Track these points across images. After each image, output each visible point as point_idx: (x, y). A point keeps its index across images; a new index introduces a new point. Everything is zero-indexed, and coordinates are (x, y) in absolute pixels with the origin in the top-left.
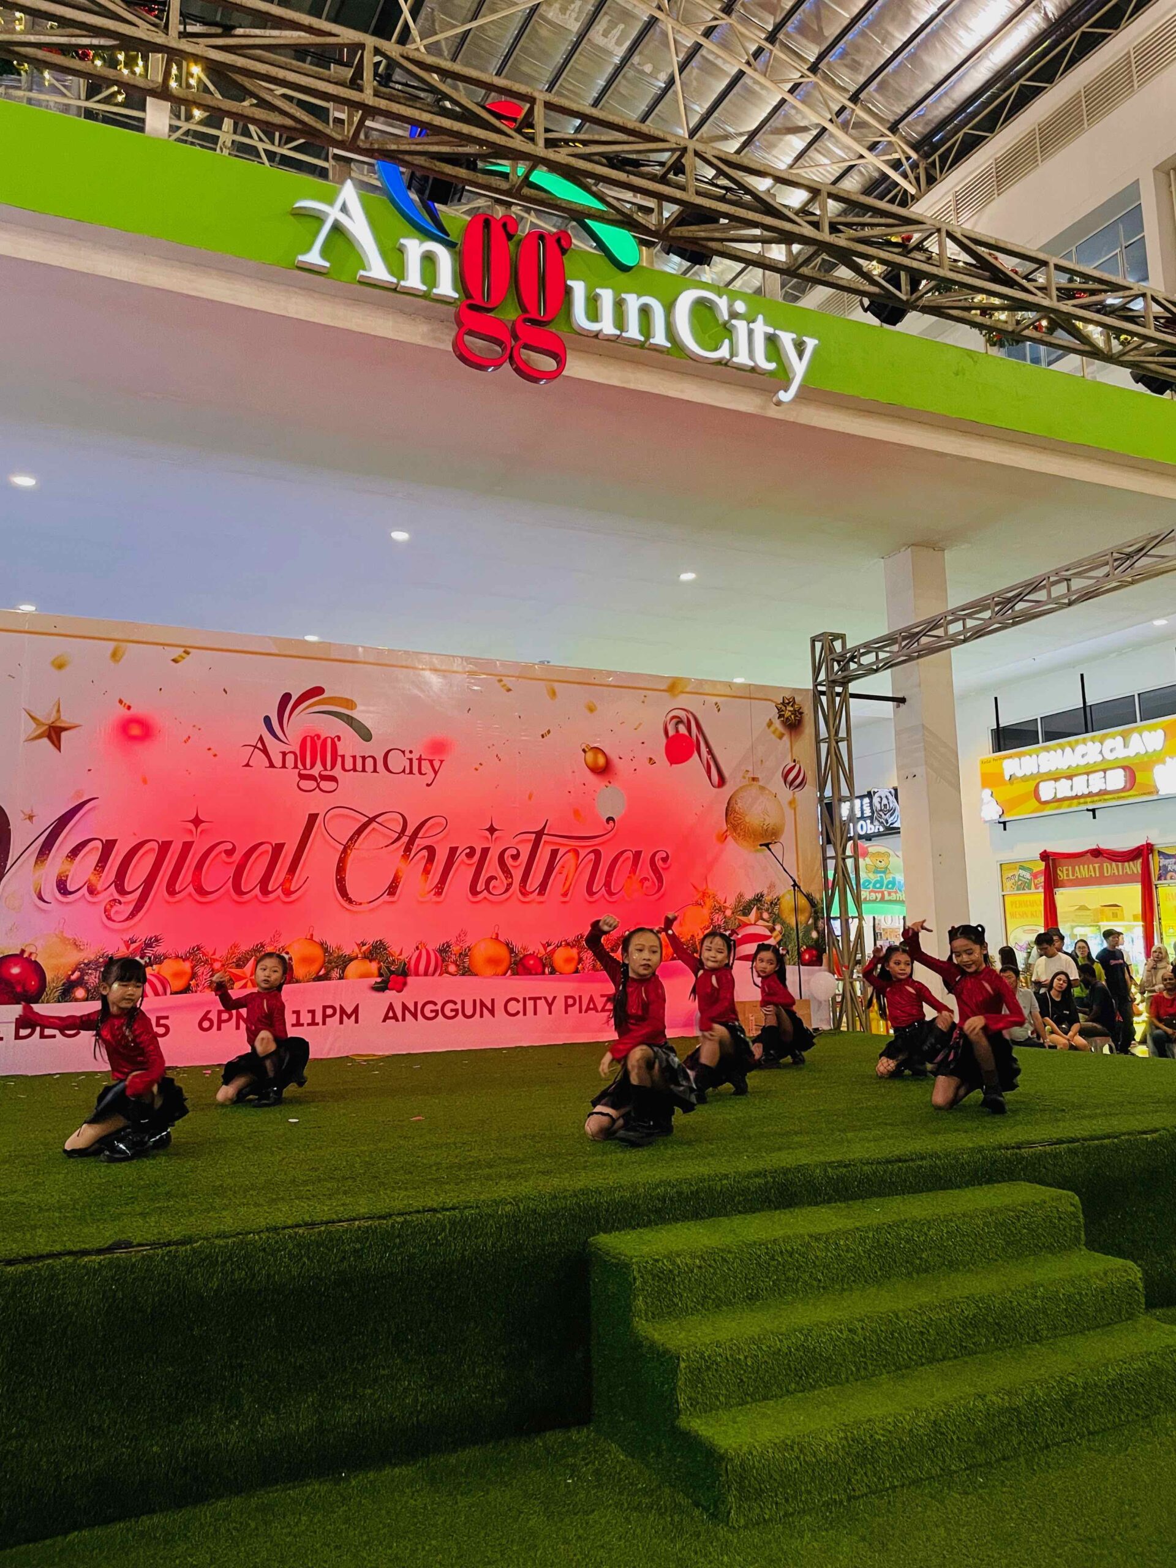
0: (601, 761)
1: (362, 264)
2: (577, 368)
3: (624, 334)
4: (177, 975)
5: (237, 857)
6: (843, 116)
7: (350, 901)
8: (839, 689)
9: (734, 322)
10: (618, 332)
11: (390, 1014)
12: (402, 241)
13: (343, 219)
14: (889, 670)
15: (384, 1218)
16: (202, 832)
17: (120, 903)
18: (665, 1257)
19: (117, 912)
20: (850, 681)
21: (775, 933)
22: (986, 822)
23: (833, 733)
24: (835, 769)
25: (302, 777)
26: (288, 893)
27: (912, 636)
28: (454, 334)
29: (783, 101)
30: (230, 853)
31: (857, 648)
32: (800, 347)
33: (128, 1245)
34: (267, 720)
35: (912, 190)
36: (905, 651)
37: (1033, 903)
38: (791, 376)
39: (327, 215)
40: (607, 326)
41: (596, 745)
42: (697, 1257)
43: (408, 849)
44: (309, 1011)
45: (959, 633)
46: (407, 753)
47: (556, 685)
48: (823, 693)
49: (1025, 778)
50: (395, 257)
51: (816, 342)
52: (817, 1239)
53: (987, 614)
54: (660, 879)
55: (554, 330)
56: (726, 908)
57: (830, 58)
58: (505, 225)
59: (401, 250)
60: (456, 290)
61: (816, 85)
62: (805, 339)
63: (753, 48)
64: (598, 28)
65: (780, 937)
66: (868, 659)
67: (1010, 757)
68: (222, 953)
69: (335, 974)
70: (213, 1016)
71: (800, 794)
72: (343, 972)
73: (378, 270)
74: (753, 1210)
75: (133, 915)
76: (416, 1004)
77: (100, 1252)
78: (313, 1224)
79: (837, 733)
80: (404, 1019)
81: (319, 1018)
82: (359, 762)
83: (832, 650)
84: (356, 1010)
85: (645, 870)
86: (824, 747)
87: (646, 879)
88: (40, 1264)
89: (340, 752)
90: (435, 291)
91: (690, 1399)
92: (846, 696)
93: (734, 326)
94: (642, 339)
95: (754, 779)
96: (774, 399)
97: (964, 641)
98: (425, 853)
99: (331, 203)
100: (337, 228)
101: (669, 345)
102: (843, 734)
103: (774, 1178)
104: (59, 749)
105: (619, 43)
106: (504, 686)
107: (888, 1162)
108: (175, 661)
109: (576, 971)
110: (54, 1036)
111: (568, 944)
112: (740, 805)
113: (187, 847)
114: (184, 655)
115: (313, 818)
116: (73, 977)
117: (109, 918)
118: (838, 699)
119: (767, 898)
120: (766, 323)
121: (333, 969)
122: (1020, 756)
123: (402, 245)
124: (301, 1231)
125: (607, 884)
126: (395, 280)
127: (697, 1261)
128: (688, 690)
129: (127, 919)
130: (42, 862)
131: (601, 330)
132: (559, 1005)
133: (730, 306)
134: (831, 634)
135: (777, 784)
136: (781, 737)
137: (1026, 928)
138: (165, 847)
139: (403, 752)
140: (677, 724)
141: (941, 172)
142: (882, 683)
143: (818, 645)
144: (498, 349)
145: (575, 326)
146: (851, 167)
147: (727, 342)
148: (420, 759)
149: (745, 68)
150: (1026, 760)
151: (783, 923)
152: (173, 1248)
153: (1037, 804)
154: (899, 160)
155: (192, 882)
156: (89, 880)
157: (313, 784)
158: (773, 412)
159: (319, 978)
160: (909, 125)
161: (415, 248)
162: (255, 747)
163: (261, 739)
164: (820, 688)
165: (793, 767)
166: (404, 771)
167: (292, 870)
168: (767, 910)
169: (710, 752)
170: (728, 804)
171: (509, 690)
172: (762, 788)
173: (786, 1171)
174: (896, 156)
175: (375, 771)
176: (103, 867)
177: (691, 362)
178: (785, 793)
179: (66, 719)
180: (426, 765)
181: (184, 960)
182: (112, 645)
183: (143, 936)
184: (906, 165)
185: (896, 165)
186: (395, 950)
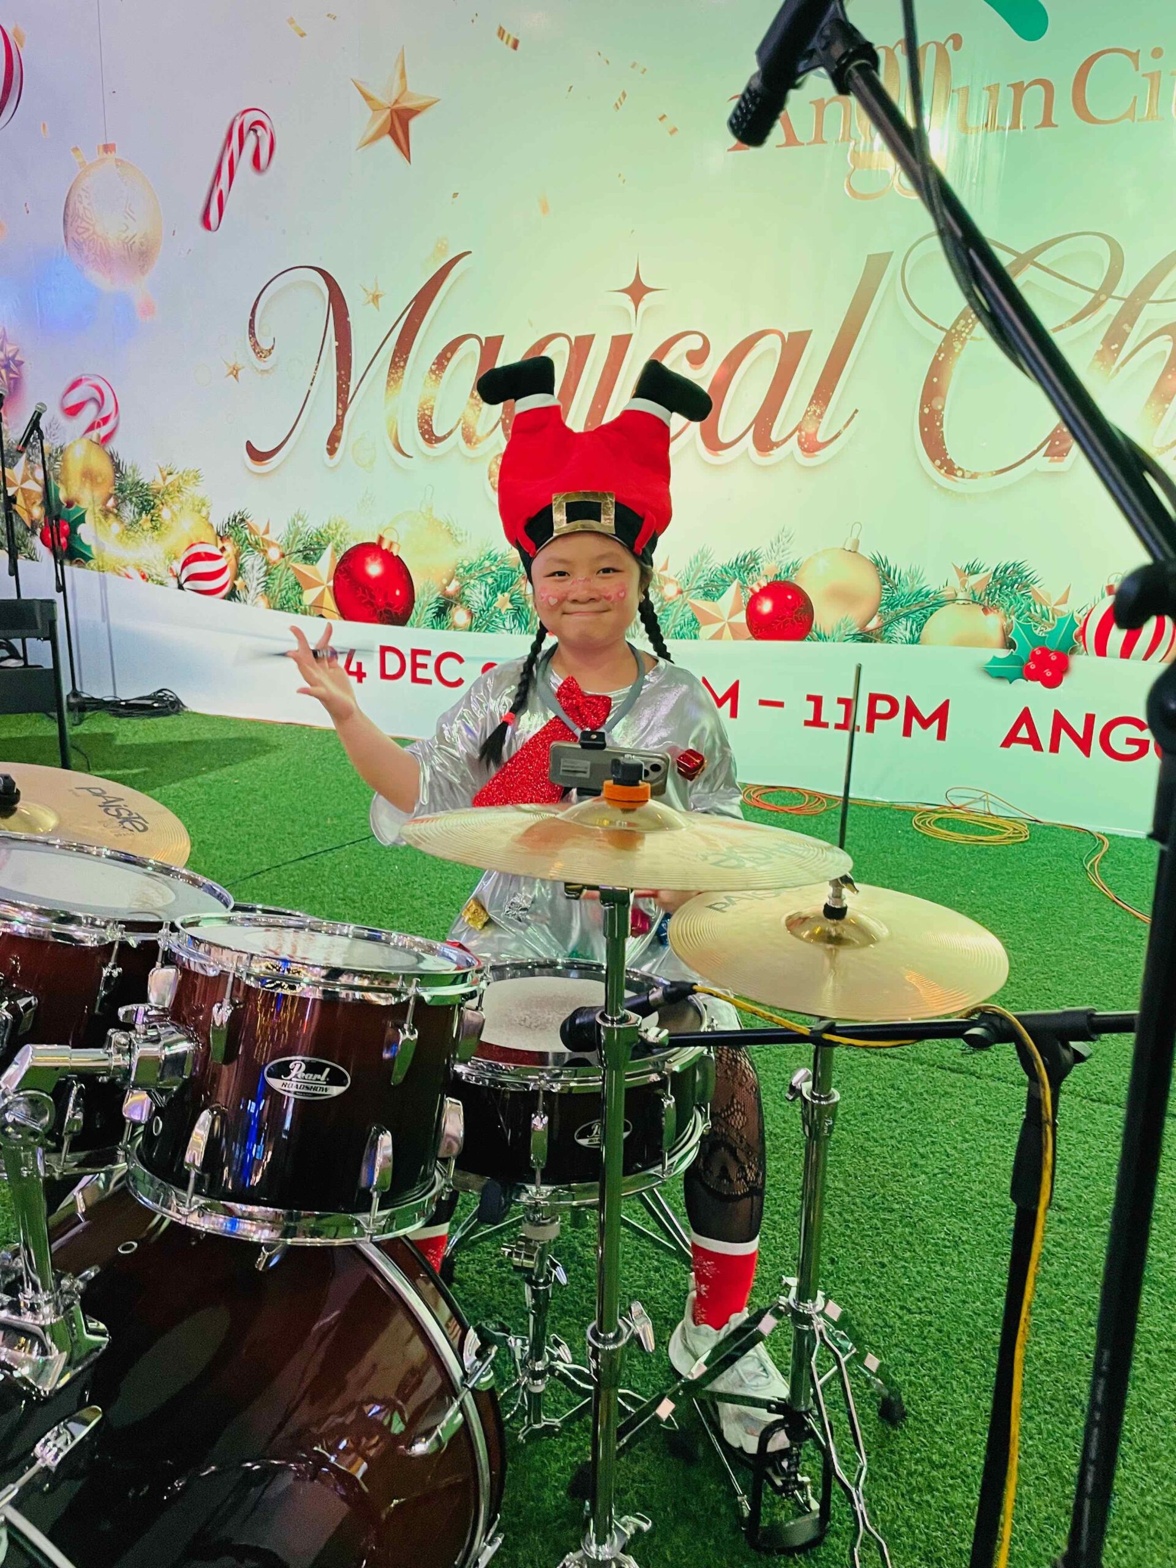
7: (949, 468)
11: (1022, 732)
16: (644, 313)
26: (810, 446)
30: (697, 358)
44: (841, 701)
46: (1145, 58)
69: (901, 630)
72: (920, 627)
76: (1090, 720)
80: (1054, 748)
84: (942, 713)
89: (957, 80)
104: (406, 152)
110: (429, 682)
115: (876, 266)
116: (450, 589)
121: (897, 619)
130: (396, 382)
138: (582, 347)
139: (1135, 56)
159: (865, 637)
167: (823, 394)
179: (417, 91)
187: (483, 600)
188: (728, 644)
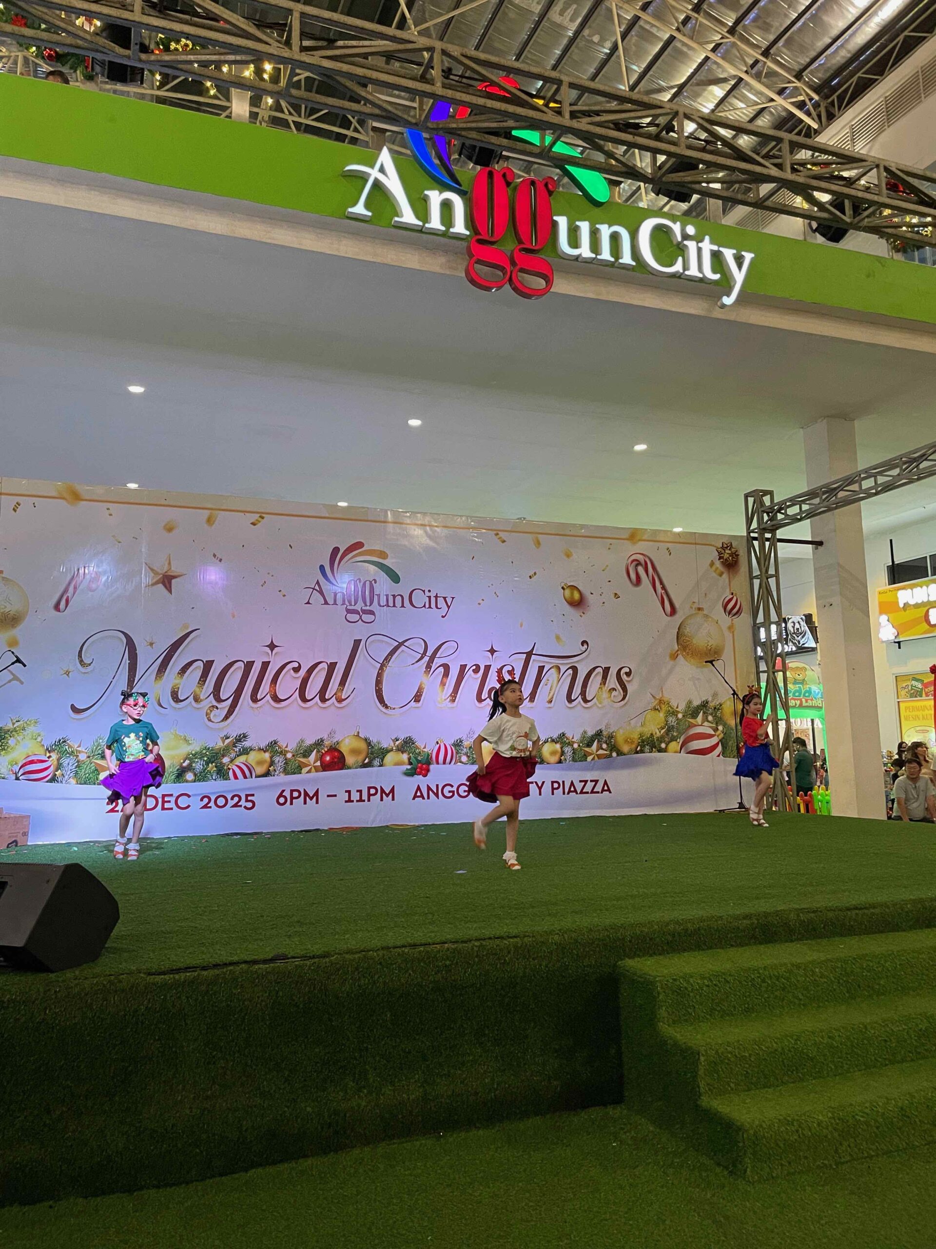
0: (577, 596)
1: (398, 213)
2: (562, 286)
3: (599, 257)
4: (260, 763)
5: (302, 673)
6: (756, 69)
7: (386, 707)
8: (768, 535)
9: (686, 242)
10: (593, 256)
11: (418, 794)
12: (426, 192)
13: (381, 177)
14: (809, 520)
15: (465, 942)
16: (276, 654)
17: (217, 708)
18: (681, 977)
19: (215, 715)
20: (777, 528)
21: (719, 732)
22: (883, 642)
23: (764, 571)
24: (766, 599)
25: (349, 611)
26: (340, 701)
27: (831, 491)
28: (466, 263)
29: (707, 59)
30: (297, 670)
31: (784, 502)
32: (739, 260)
33: (284, 957)
34: (322, 568)
35: (815, 126)
36: (825, 503)
37: (924, 708)
38: (732, 284)
39: (369, 175)
40: (585, 251)
41: (572, 584)
42: (705, 978)
43: (429, 667)
44: (358, 791)
45: (871, 488)
46: (426, 592)
47: (539, 536)
48: (755, 539)
49: (917, 606)
50: (421, 207)
51: (752, 255)
52: (798, 967)
53: (895, 472)
54: (625, 690)
55: (543, 257)
56: (678, 712)
57: (747, 21)
58: (504, 175)
59: (426, 200)
60: (467, 228)
61: (734, 45)
62: (743, 253)
63: (682, 17)
64: (556, 8)
65: (722, 735)
66: (793, 511)
67: (903, 588)
68: (292, 746)
69: (376, 762)
70: (287, 794)
71: (737, 620)
72: (382, 761)
73: (408, 216)
74: (741, 945)
75: (226, 717)
76: (437, 786)
77: (265, 961)
78: (414, 946)
79: (767, 571)
80: (428, 798)
81: (365, 797)
82: (391, 599)
83: (762, 503)
84: (392, 790)
85: (612, 681)
86: (756, 582)
87: (614, 689)
88: (225, 970)
89: (376, 592)
90: (452, 230)
91: (708, 1084)
92: (774, 541)
93: (686, 246)
94: (612, 259)
95: (699, 609)
96: (719, 303)
97: (876, 494)
98: (442, 669)
99: (372, 167)
100: (377, 184)
101: (634, 264)
102: (772, 571)
103: (758, 920)
104: (170, 591)
105: (572, 20)
106: (501, 538)
107: (848, 909)
108: (253, 524)
109: (560, 762)
110: (171, 809)
111: (553, 741)
112: (688, 630)
113: (265, 665)
114: (260, 519)
115: (357, 643)
116: (185, 765)
117: (210, 720)
118: (767, 544)
119: (712, 705)
120: (712, 242)
121: (374, 758)
122: (912, 587)
123: (427, 196)
124: (406, 950)
125: (583, 693)
126: (421, 223)
127: (706, 981)
128: (644, 538)
129: (222, 721)
130: (160, 677)
131: (580, 255)
132: (547, 788)
133: (683, 230)
134: (762, 491)
135: (719, 613)
136: (721, 574)
137: (918, 729)
138: (249, 665)
139: (424, 591)
140: (637, 565)
141: (839, 109)
142: (803, 530)
143: (751, 500)
144: (500, 273)
145: (559, 253)
146: (763, 109)
147: (680, 259)
148: (436, 597)
149: (676, 34)
150: (917, 590)
151: (725, 725)
152: (316, 960)
153: (927, 627)
154: (803, 101)
155: (270, 691)
156: (195, 691)
157: (357, 617)
158: (718, 314)
159: (364, 766)
160: (812, 73)
161: (435, 197)
162: (314, 589)
163: (318, 583)
164: (752, 535)
165: (732, 598)
166: (424, 606)
167: (343, 683)
168: (711, 714)
169: (664, 588)
170: (679, 629)
171: (504, 541)
172: (707, 616)
173: (766, 915)
174: (801, 98)
175: (403, 606)
176: (205, 681)
177: (651, 276)
178: (725, 620)
179: (175, 569)
180: (441, 601)
181: (265, 752)
182: (207, 513)
183: (234, 735)
184: (809, 106)
185: (801, 105)
186: (420, 744)
187: (202, 767)
188: (313, 774)
